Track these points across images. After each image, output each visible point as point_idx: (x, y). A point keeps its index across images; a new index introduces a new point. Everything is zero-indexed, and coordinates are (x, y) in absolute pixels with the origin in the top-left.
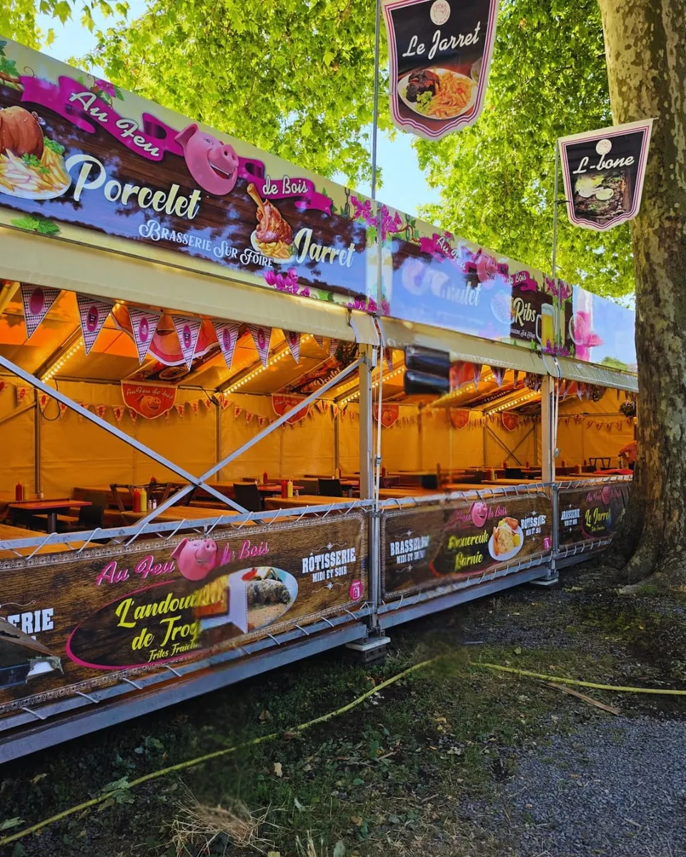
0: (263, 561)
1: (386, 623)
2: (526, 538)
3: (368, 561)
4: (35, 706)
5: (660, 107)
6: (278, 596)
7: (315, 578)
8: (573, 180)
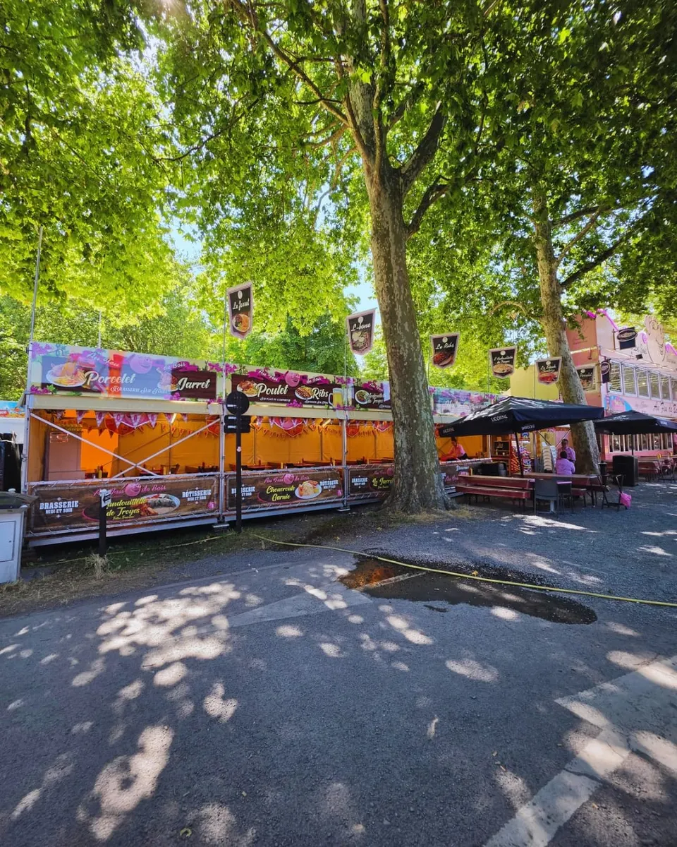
0: (163, 492)
1: (227, 519)
2: (323, 490)
3: (218, 495)
4: (71, 528)
5: (390, 299)
6: (171, 504)
7: (189, 499)
8: (352, 333)
